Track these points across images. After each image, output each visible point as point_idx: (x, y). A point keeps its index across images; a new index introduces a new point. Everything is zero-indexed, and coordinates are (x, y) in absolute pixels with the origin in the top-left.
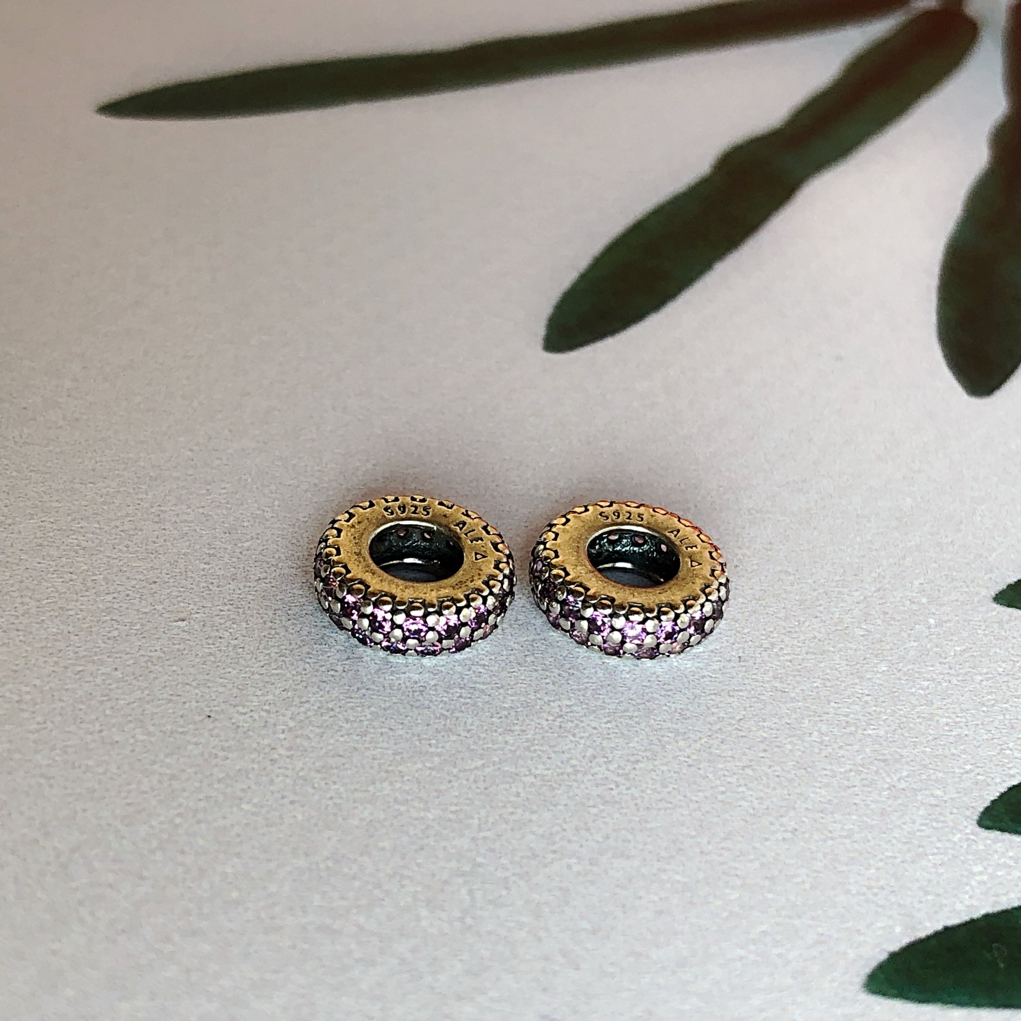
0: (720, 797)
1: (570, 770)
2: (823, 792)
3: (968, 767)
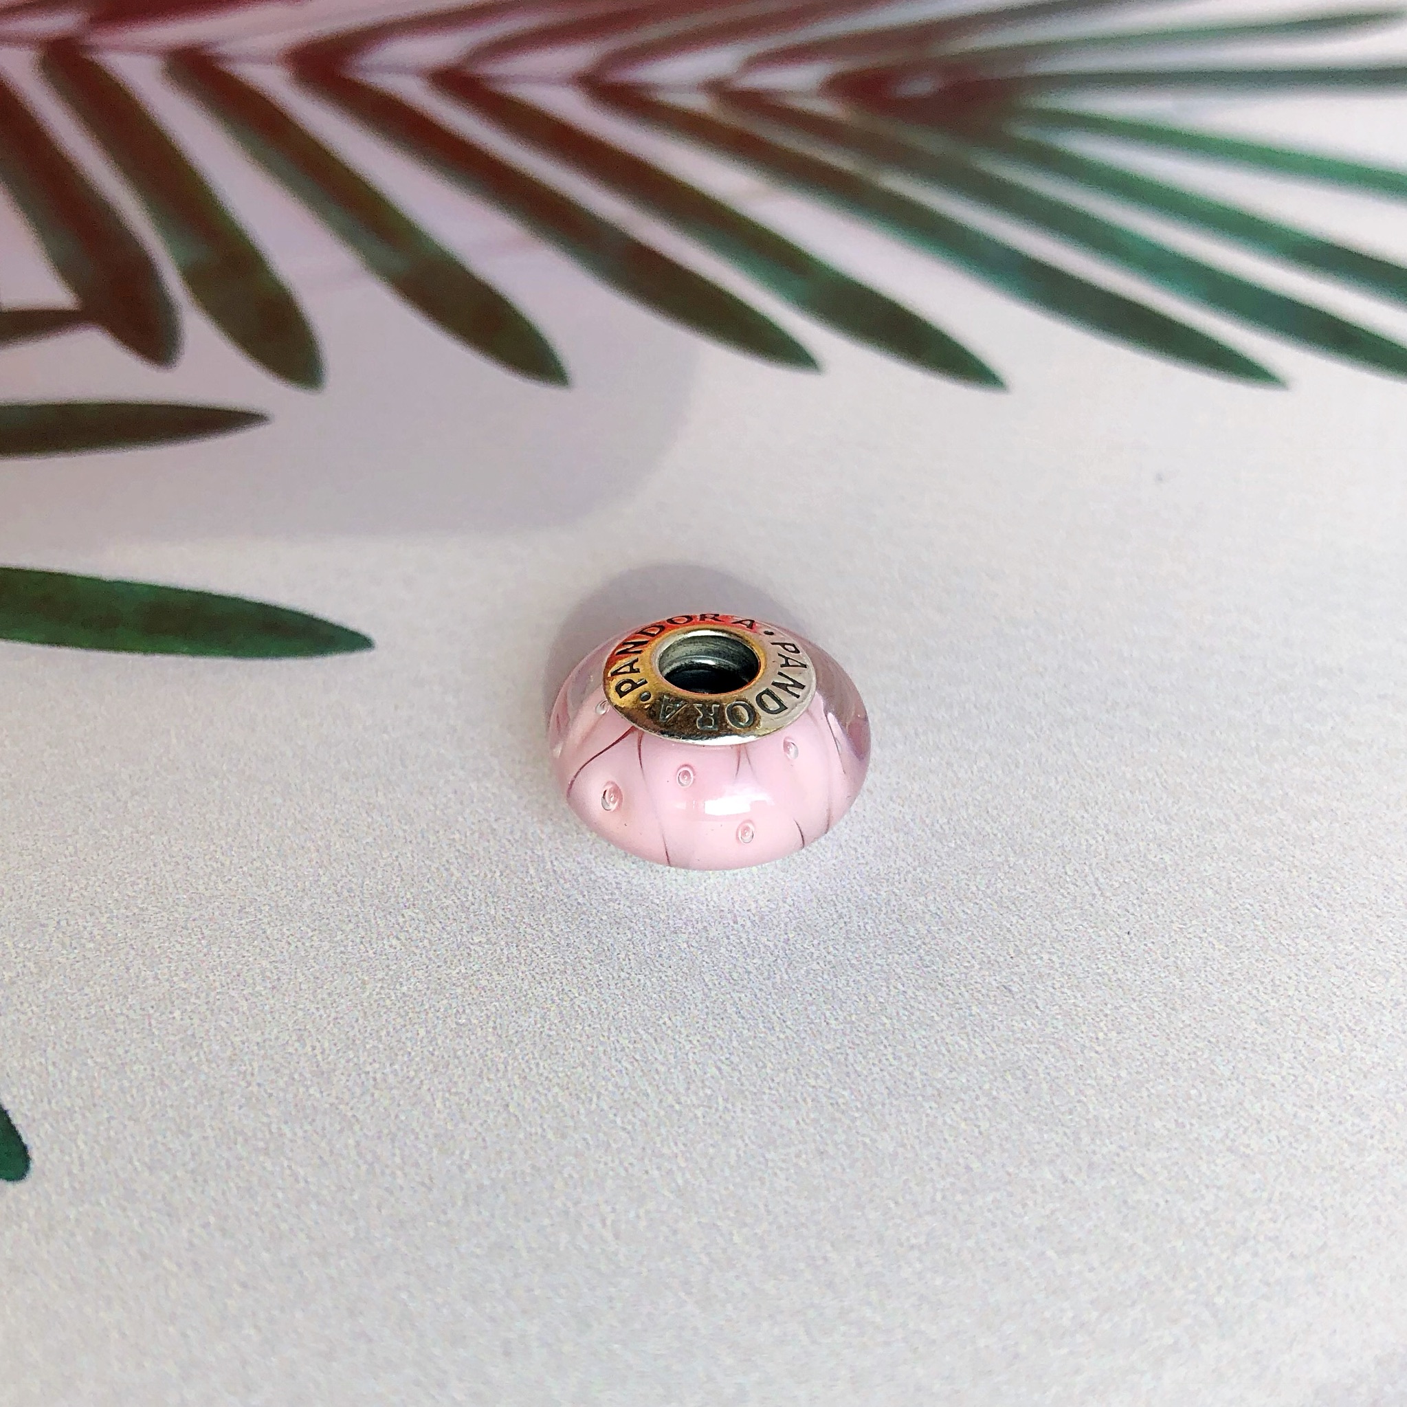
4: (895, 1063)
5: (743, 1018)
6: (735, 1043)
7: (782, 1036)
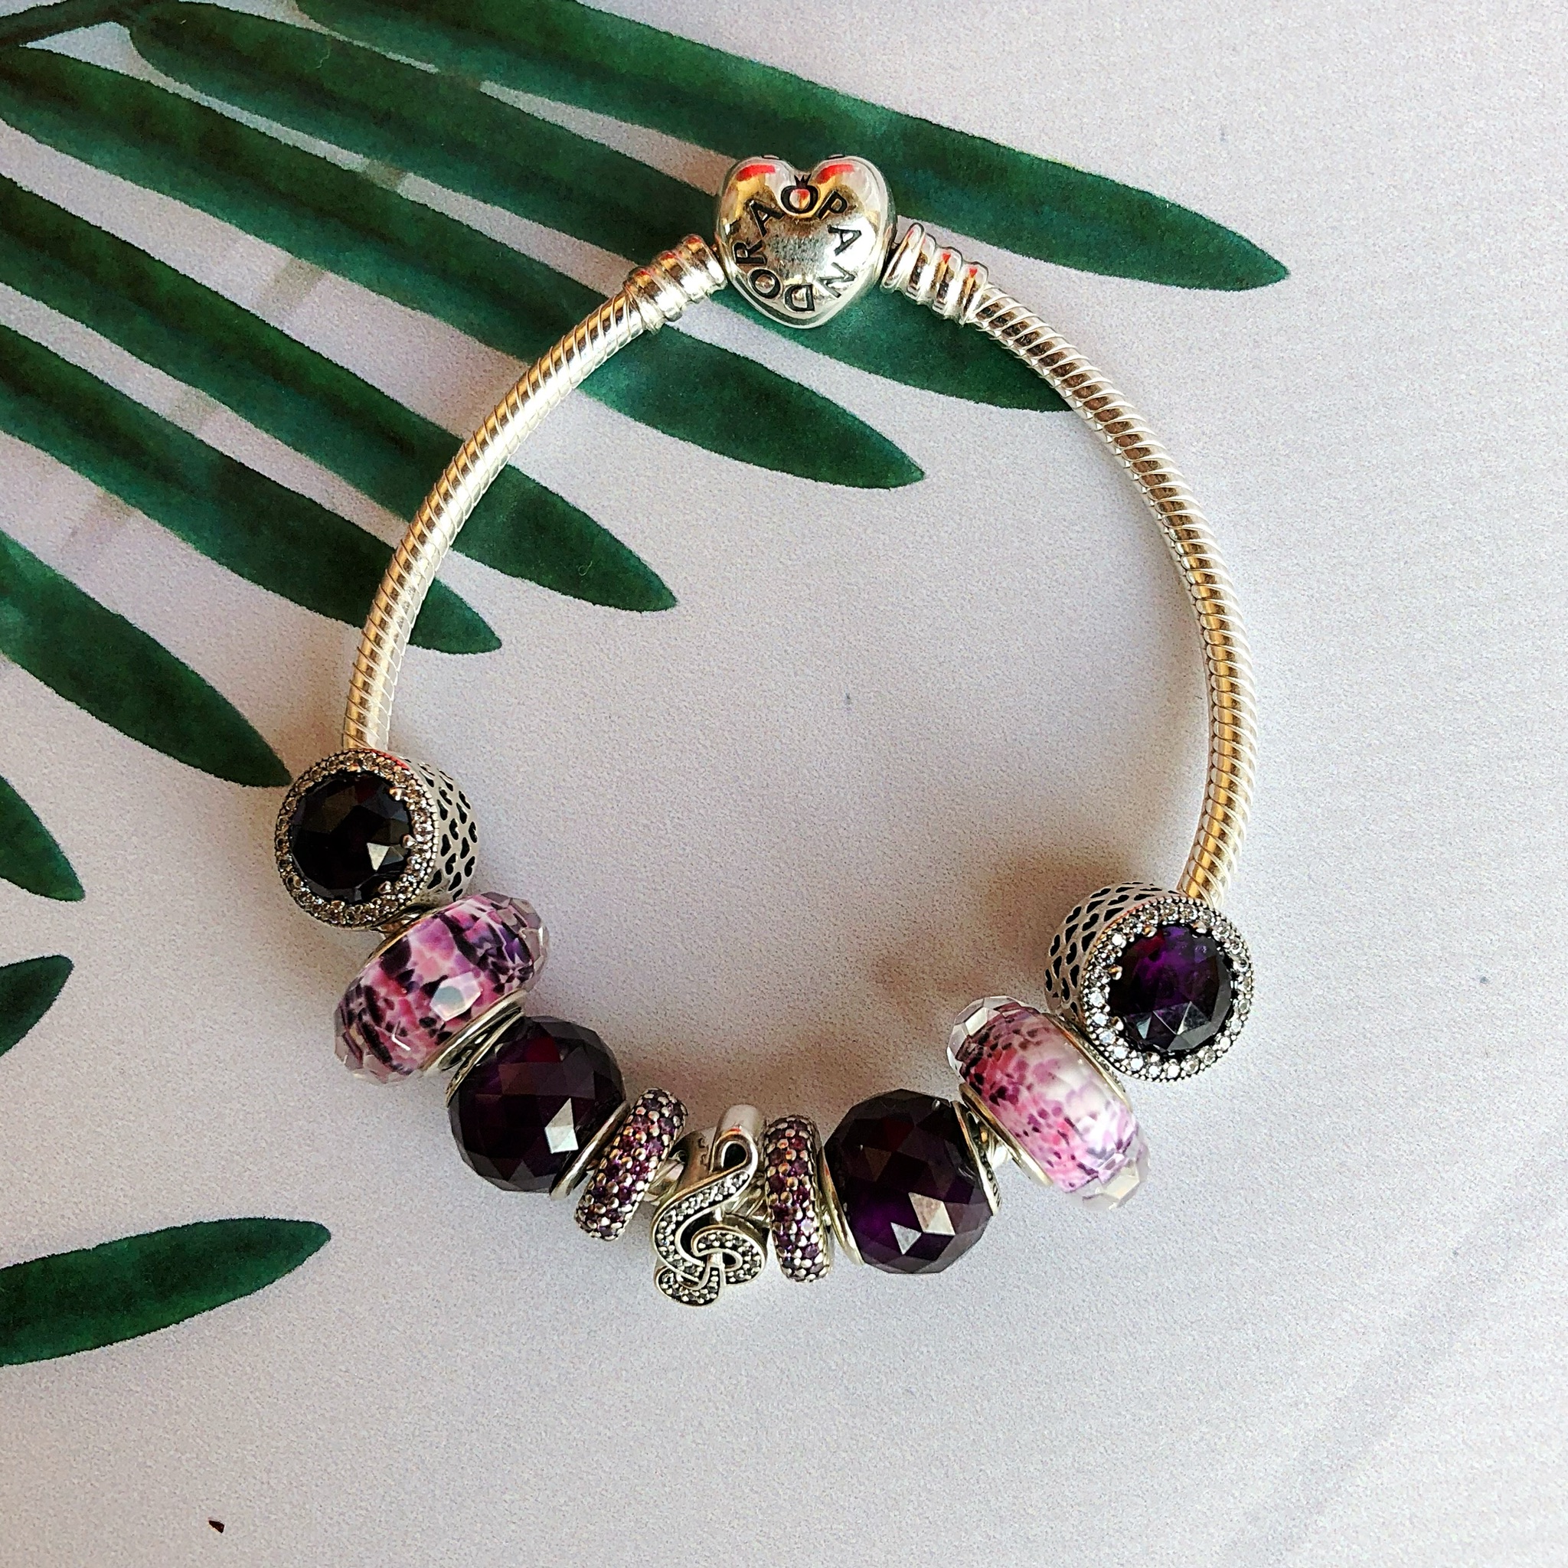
0: (624, 768)
1: (688, 849)
2: (563, 731)
3: (460, 684)
4: (862, 1488)
5: (757, 1492)
6: (760, 1517)
7: (786, 1497)
